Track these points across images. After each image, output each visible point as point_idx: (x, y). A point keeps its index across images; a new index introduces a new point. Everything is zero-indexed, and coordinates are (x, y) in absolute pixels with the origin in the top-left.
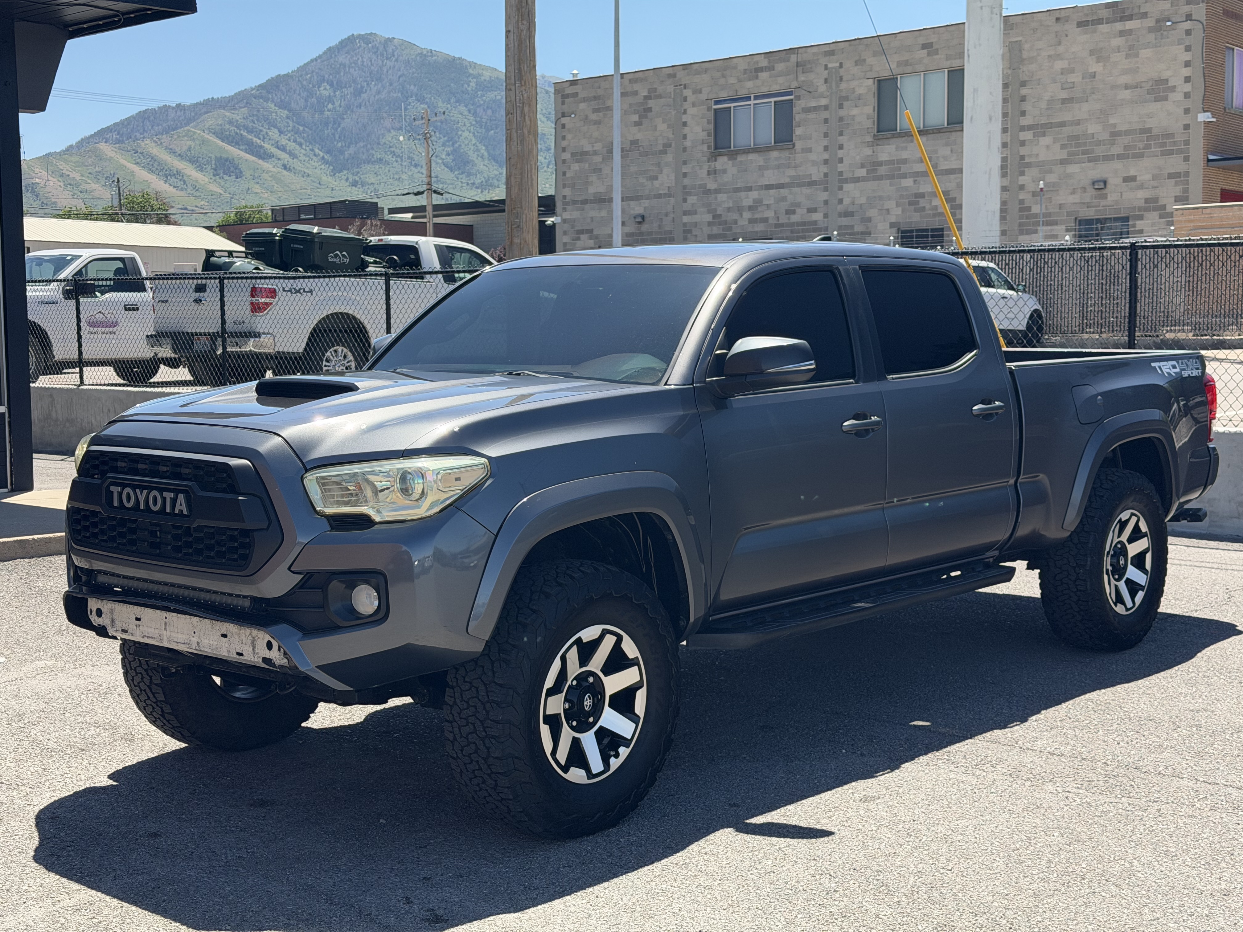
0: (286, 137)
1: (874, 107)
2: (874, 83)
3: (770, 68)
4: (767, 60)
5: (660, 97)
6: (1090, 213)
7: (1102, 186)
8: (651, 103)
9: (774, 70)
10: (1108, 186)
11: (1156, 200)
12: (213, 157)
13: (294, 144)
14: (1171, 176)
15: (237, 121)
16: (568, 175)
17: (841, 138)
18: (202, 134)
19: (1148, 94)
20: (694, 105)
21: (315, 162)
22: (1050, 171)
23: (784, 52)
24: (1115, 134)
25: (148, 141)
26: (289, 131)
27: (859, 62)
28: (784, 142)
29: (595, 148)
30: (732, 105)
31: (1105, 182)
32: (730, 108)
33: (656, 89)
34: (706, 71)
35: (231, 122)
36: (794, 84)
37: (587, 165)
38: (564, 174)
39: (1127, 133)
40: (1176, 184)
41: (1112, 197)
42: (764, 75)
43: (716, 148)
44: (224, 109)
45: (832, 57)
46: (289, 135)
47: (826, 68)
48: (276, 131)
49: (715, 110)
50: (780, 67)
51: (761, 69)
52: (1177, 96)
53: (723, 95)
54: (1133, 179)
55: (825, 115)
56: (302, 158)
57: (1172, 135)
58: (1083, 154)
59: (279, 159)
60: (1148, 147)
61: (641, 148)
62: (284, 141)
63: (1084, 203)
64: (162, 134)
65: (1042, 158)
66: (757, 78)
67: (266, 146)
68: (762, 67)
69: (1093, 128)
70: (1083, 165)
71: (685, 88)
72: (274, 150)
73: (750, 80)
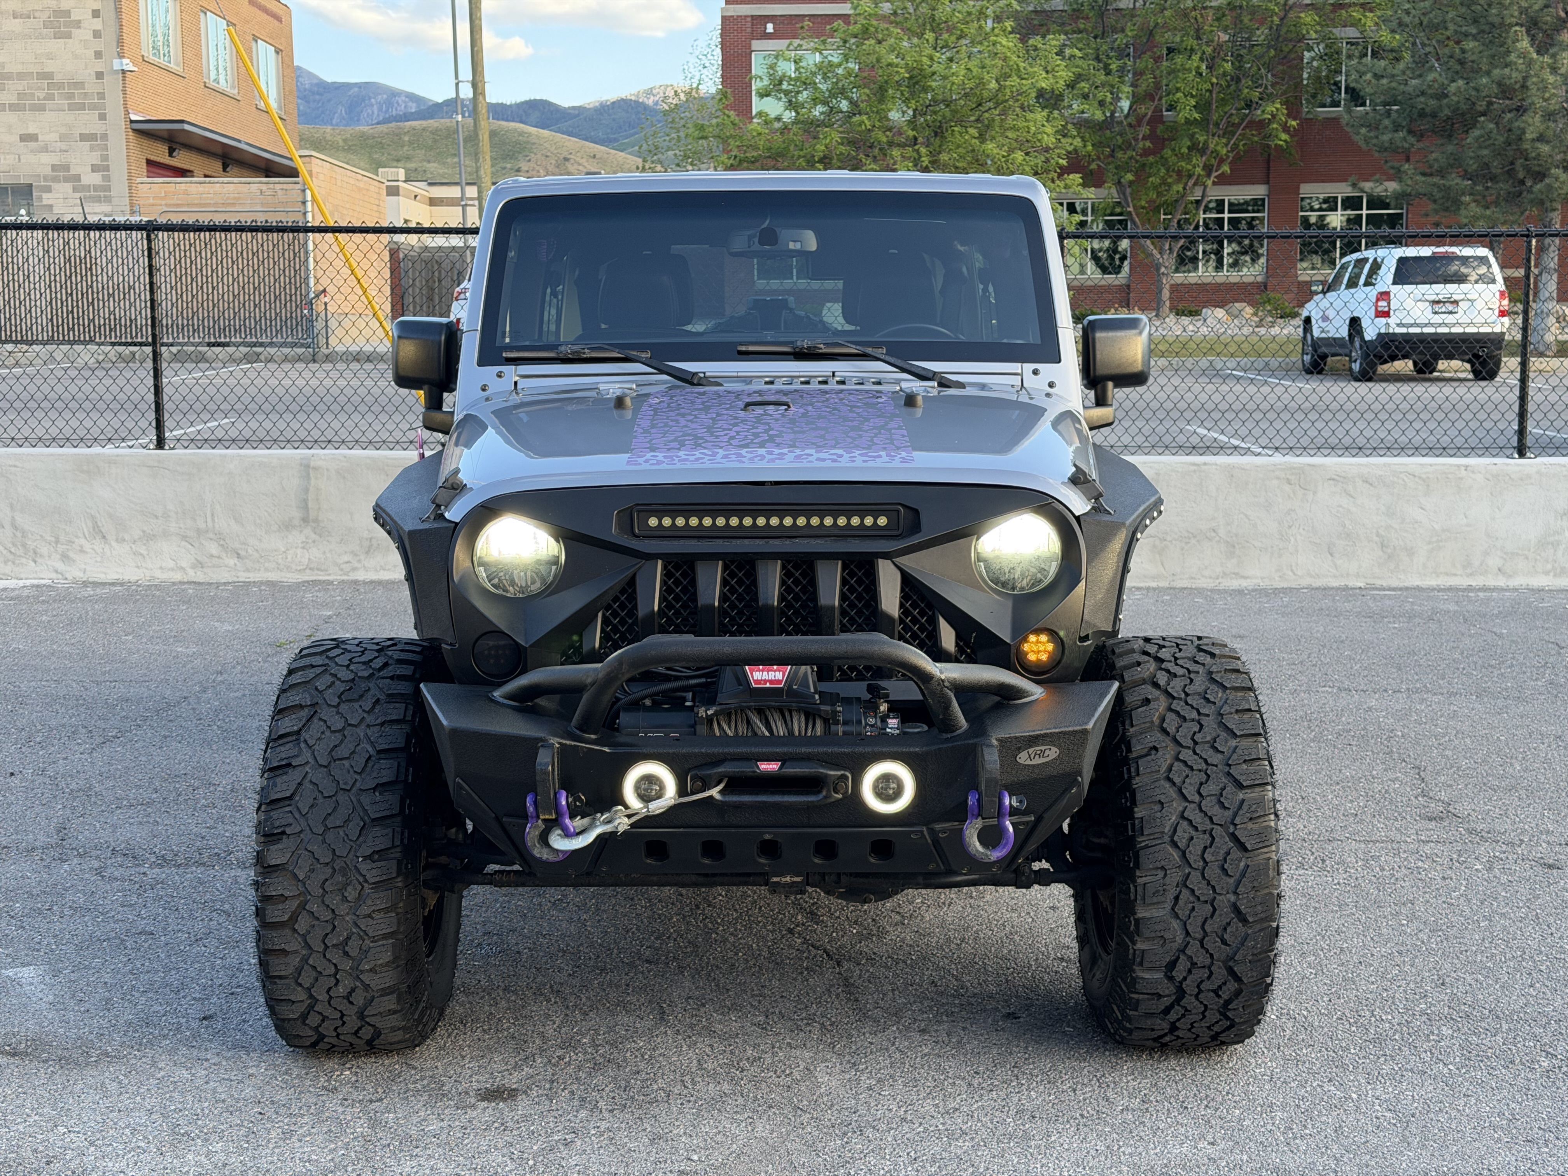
11: (66, 168)
14: (84, 138)
19: (45, 27)
40: (92, 149)
41: (7, 161)
52: (84, 34)
54: (33, 138)
57: (80, 85)
60: (49, 97)
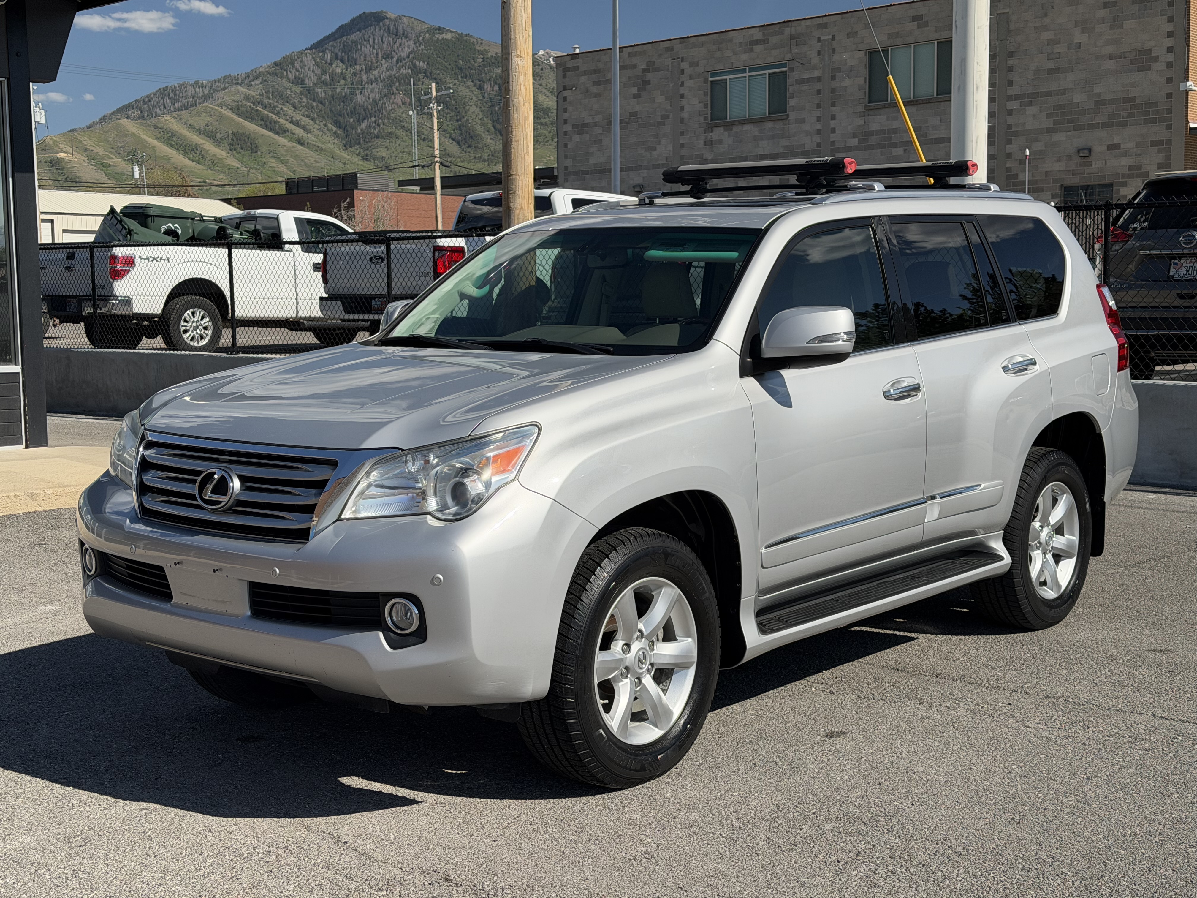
0: (301, 113)
1: (866, 78)
2: (866, 55)
3: (764, 41)
4: (761, 33)
5: (658, 70)
6: (1075, 181)
7: (1086, 153)
8: (649, 76)
9: (768, 43)
10: (1093, 154)
11: (1139, 167)
12: (231, 132)
13: (307, 119)
14: (1153, 144)
15: (253, 97)
16: (569, 146)
17: (834, 108)
18: (219, 109)
19: (1132, 64)
20: (691, 78)
21: (328, 137)
22: (1037, 140)
23: (778, 25)
24: (1099, 103)
25: (168, 118)
26: (303, 107)
27: (851, 34)
28: (779, 113)
29: (597, 120)
30: (728, 77)
31: (1090, 150)
32: (726, 80)
33: (654, 62)
34: (702, 44)
35: (247, 98)
36: (788, 57)
37: (588, 136)
38: (566, 145)
39: (1112, 101)
40: (1159, 151)
41: (1096, 164)
42: (758, 48)
43: (712, 120)
44: (240, 85)
45: (824, 30)
46: (303, 110)
47: (819, 40)
48: (291, 107)
49: (711, 82)
50: (774, 40)
51: (756, 43)
52: (1160, 66)
53: (720, 67)
54: (1117, 146)
55: (818, 86)
56: (316, 132)
57: (1155, 104)
58: (1070, 121)
59: (294, 134)
60: (1132, 115)
61: (640, 120)
62: (298, 117)
63: (1069, 170)
64: (182, 110)
65: (1028, 127)
66: (752, 50)
67: (282, 121)
68: (757, 40)
69: (1078, 97)
70: (1069, 133)
71: (682, 61)
72: (289, 126)
73: (745, 53)
